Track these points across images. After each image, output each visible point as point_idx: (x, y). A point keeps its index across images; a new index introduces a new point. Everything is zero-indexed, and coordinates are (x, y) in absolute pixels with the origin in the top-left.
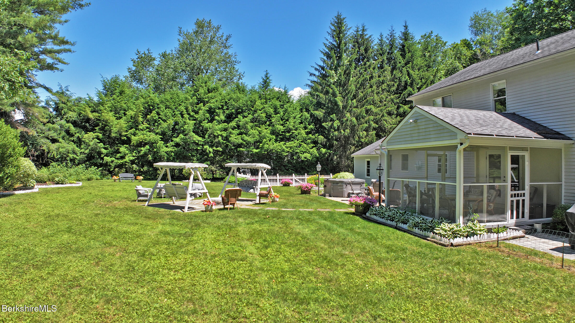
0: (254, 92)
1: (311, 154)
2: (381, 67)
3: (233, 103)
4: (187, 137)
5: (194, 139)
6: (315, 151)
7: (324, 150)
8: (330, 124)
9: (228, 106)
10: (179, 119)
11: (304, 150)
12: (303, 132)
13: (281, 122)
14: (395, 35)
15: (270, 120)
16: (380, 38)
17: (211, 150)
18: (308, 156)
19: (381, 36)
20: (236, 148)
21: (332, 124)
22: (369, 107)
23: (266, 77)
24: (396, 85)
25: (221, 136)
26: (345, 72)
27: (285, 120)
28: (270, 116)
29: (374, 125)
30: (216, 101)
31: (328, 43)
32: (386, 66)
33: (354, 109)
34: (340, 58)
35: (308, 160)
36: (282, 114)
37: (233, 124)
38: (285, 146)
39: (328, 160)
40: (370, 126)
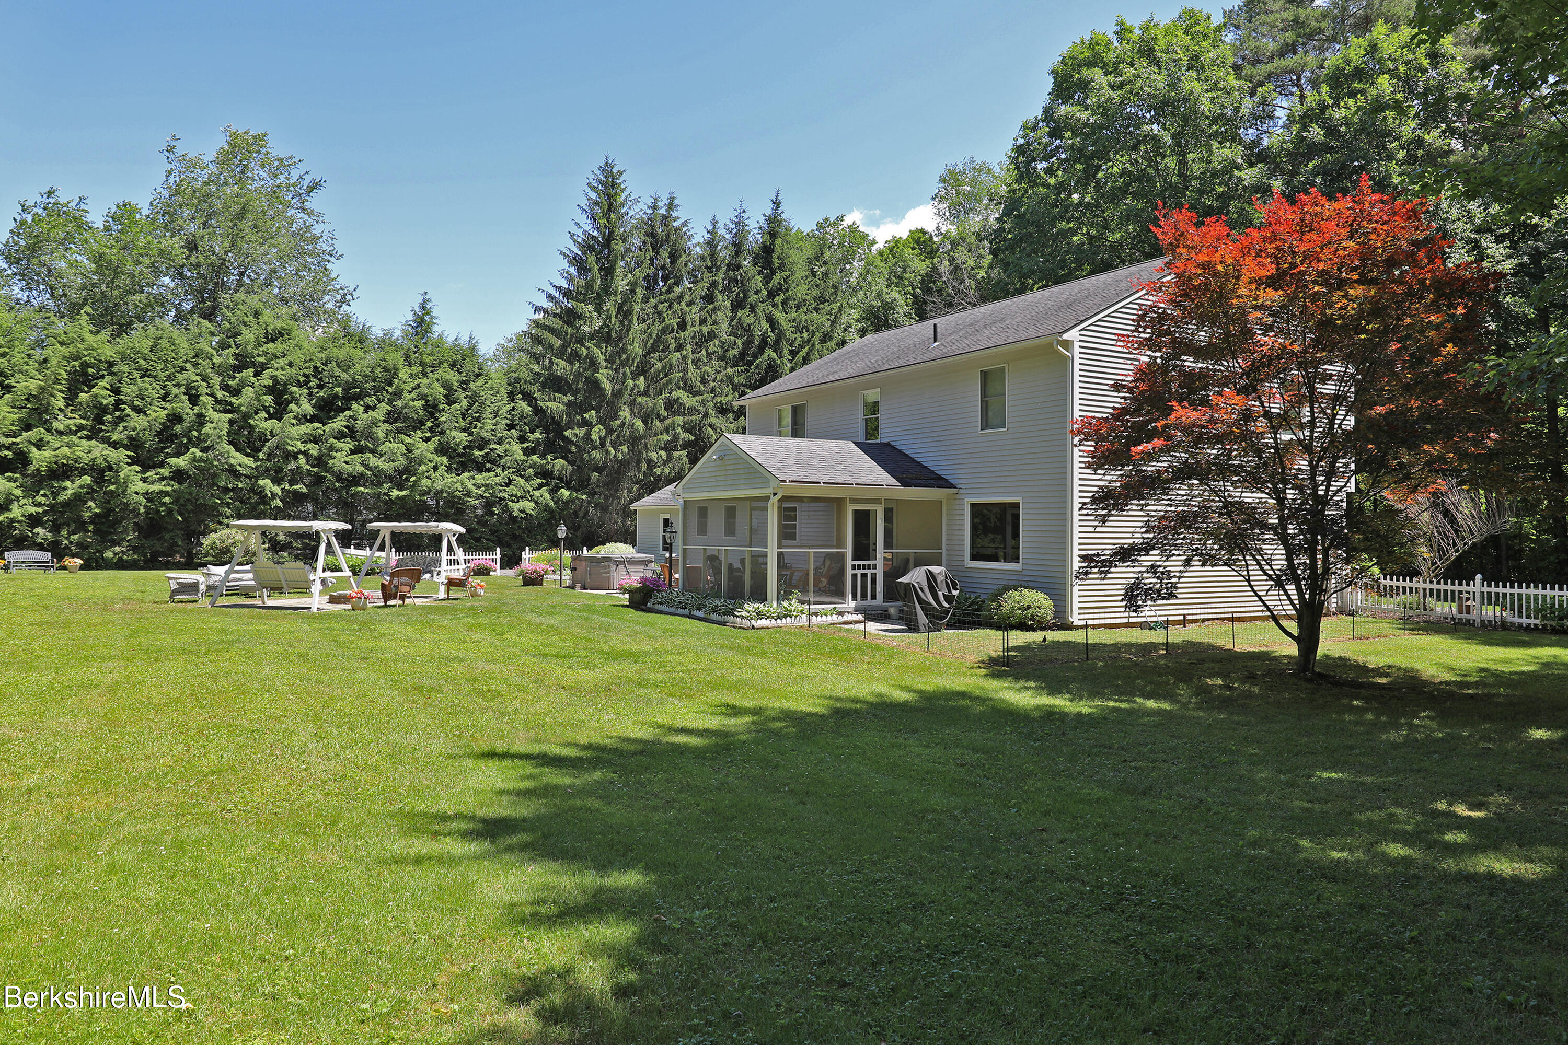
0: (390, 345)
1: (536, 503)
2: (709, 298)
3: (337, 372)
4: (211, 455)
5: (232, 461)
6: (547, 495)
7: (565, 493)
8: (581, 432)
9: (320, 379)
10: (183, 406)
11: (519, 494)
12: (517, 448)
13: (463, 424)
14: (747, 222)
15: (436, 419)
16: (710, 228)
17: (277, 490)
18: (529, 506)
19: (714, 223)
20: (348, 487)
21: (588, 434)
22: (675, 394)
23: (423, 308)
24: (739, 342)
25: (305, 453)
26: (620, 308)
27: (470, 419)
28: (435, 406)
29: (684, 436)
30: (290, 365)
31: (579, 232)
32: (720, 297)
33: (639, 399)
34: (608, 272)
35: (529, 517)
36: (465, 403)
37: (339, 423)
38: (473, 482)
39: (577, 517)
40: (676, 437)
